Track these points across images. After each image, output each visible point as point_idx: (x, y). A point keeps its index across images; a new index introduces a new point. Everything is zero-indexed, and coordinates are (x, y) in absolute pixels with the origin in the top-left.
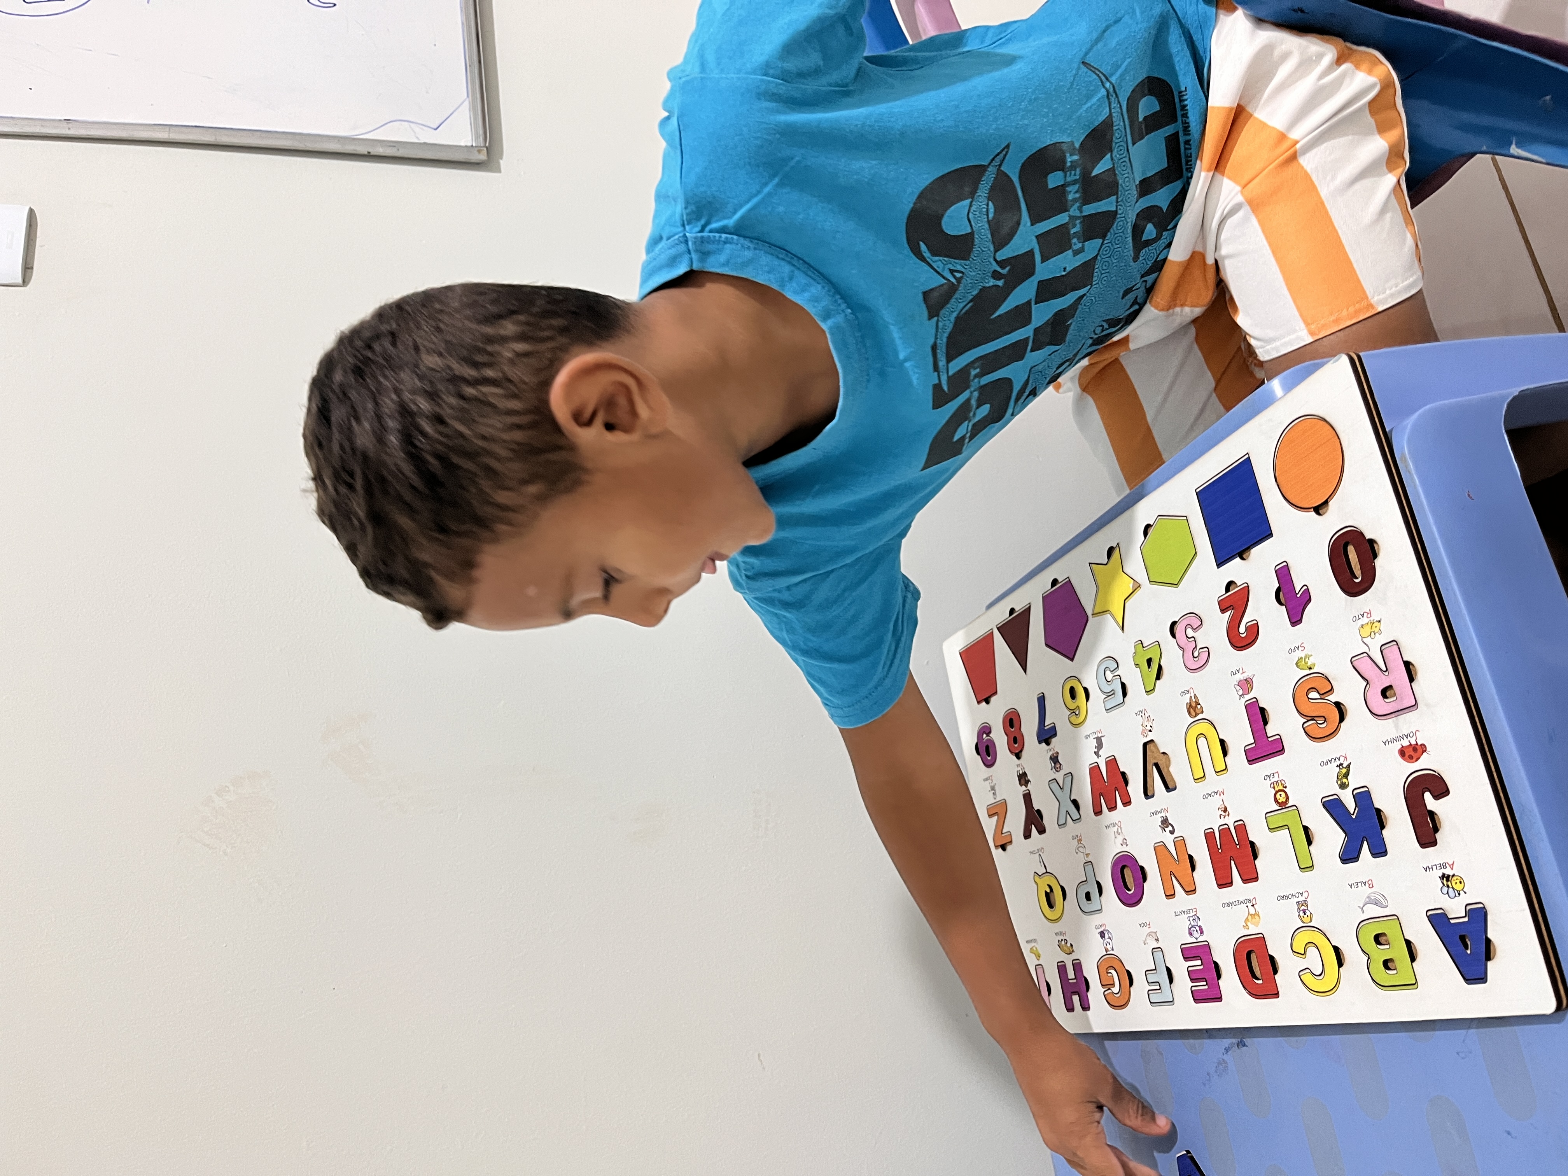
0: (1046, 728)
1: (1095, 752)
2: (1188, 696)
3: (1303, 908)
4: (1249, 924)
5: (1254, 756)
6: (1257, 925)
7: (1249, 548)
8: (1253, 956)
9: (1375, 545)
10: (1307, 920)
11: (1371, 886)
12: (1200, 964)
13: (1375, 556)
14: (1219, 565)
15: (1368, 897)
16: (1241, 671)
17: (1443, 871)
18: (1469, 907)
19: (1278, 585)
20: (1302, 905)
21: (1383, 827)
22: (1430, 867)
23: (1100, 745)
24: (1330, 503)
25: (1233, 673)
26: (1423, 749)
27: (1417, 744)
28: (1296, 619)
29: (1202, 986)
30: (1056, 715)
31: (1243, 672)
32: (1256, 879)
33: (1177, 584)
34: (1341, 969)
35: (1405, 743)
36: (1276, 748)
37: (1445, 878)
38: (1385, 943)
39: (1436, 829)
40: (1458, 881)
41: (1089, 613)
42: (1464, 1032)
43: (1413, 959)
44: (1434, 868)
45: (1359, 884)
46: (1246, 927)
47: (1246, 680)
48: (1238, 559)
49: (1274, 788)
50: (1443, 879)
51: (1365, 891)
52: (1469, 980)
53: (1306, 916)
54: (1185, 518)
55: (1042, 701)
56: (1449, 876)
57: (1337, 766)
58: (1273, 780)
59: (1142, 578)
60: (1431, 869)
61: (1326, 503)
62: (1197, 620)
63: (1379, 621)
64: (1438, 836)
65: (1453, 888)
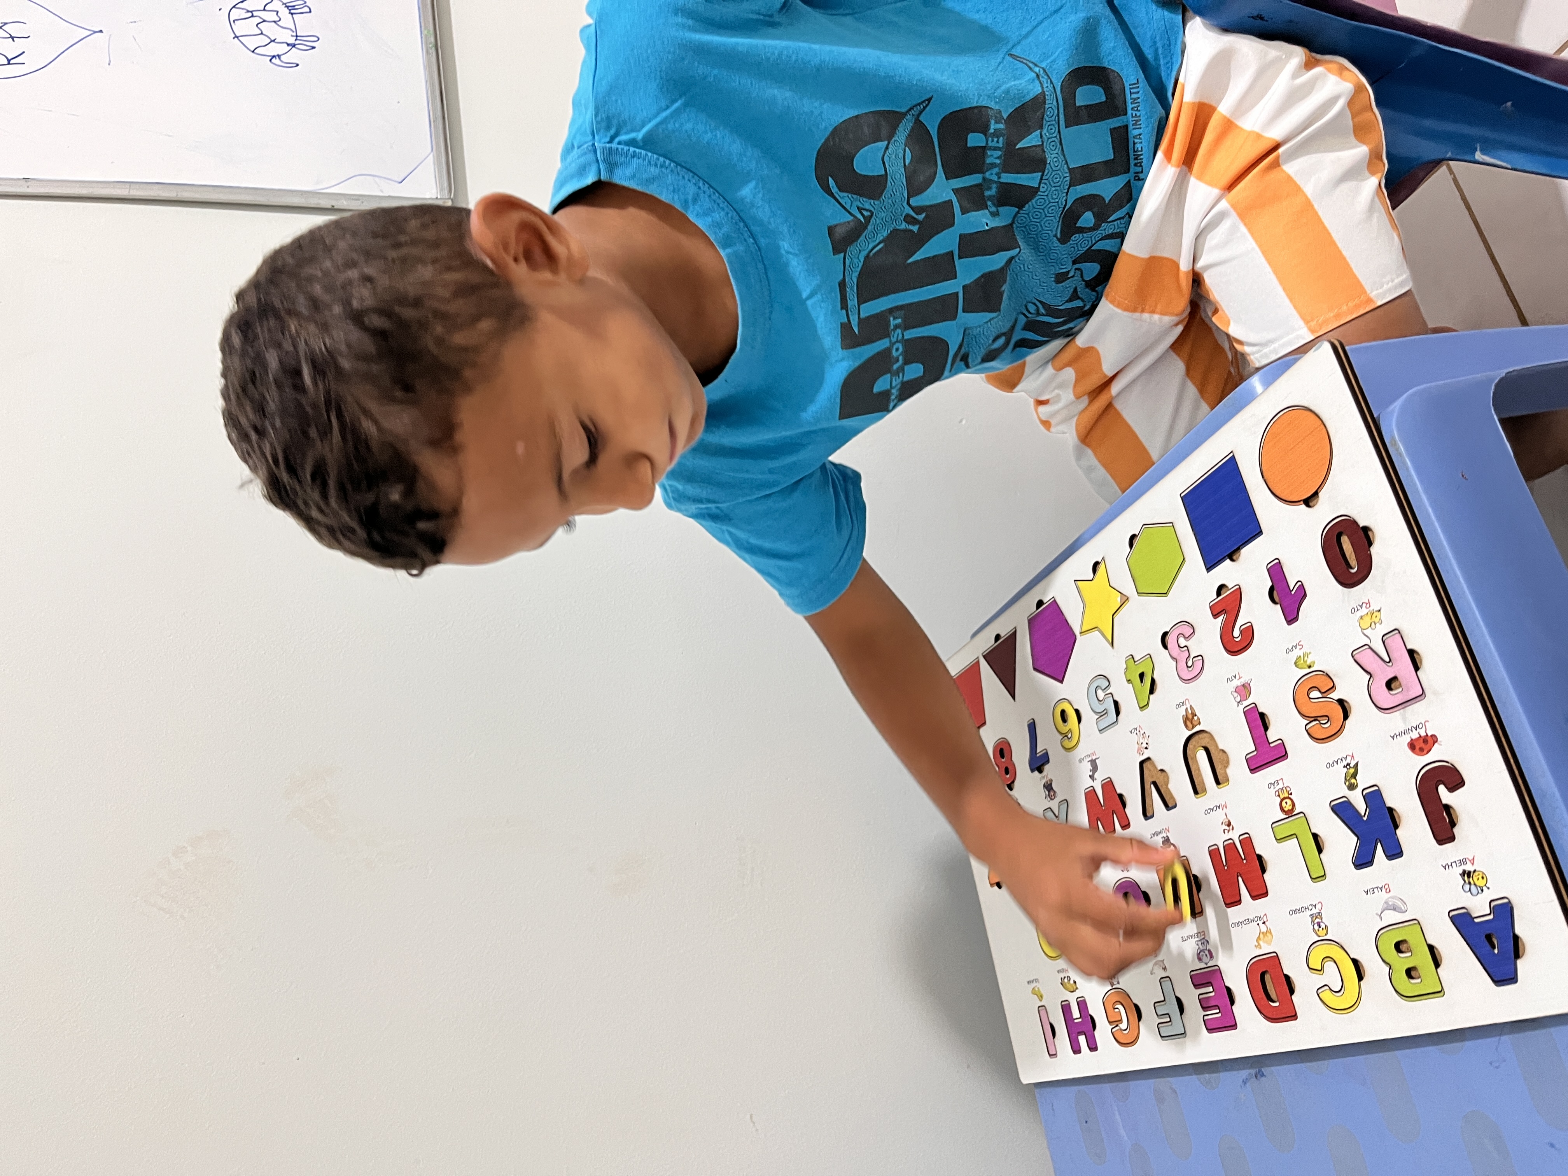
0: (1038, 755)
1: (1090, 776)
2: (1184, 708)
3: (1317, 920)
4: (1261, 942)
5: (1256, 765)
6: (1269, 943)
7: (1238, 549)
8: (1267, 977)
9: (1370, 533)
10: (1322, 932)
11: (1388, 891)
12: (1211, 990)
13: (1370, 544)
14: (1209, 569)
15: (1385, 902)
16: (1237, 677)
17: (1464, 867)
18: (1493, 904)
19: (1270, 584)
20: (1316, 918)
21: (1396, 826)
22: (1450, 864)
23: (1095, 768)
24: (1320, 494)
25: (1230, 680)
26: (1434, 739)
27: (1427, 735)
28: (1291, 617)
29: (1214, 1014)
30: (1047, 741)
31: (1240, 678)
32: (1266, 894)
33: (1166, 594)
34: (1362, 983)
35: (1414, 735)
36: (1280, 754)
37: (1466, 874)
38: (1406, 950)
39: (1453, 824)
40: (1480, 877)
41: (1077, 632)
42: (1496, 1039)
43: (1437, 964)
44: (1454, 865)
45: (1376, 890)
46: (1258, 946)
47: (1243, 685)
48: (1228, 561)
49: (1279, 796)
50: (1464, 876)
51: (1382, 896)
52: (1499, 981)
53: (1321, 929)
54: (1171, 525)
55: (1032, 727)
56: (1469, 872)
57: (1344, 767)
58: (1277, 789)
59: (1129, 589)
60: (1450, 867)
61: (1316, 494)
62: (1188, 628)
63: (1379, 611)
64: (1455, 830)
65: (1475, 884)
